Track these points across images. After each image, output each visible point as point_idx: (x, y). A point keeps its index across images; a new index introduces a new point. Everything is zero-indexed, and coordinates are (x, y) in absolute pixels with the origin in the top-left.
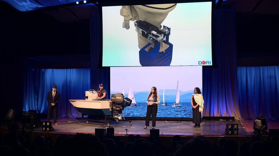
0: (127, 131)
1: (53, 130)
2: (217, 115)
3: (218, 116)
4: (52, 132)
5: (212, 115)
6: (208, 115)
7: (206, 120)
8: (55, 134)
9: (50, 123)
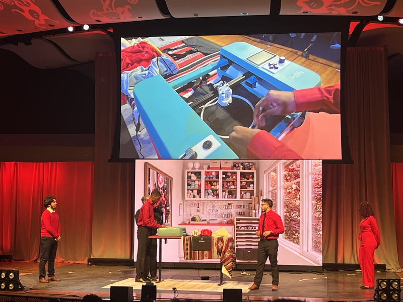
0: (175, 293)
1: (22, 288)
2: (351, 259)
3: (353, 262)
4: (19, 292)
5: (340, 261)
6: (331, 261)
7: (328, 270)
8: (27, 297)
9: (16, 274)
